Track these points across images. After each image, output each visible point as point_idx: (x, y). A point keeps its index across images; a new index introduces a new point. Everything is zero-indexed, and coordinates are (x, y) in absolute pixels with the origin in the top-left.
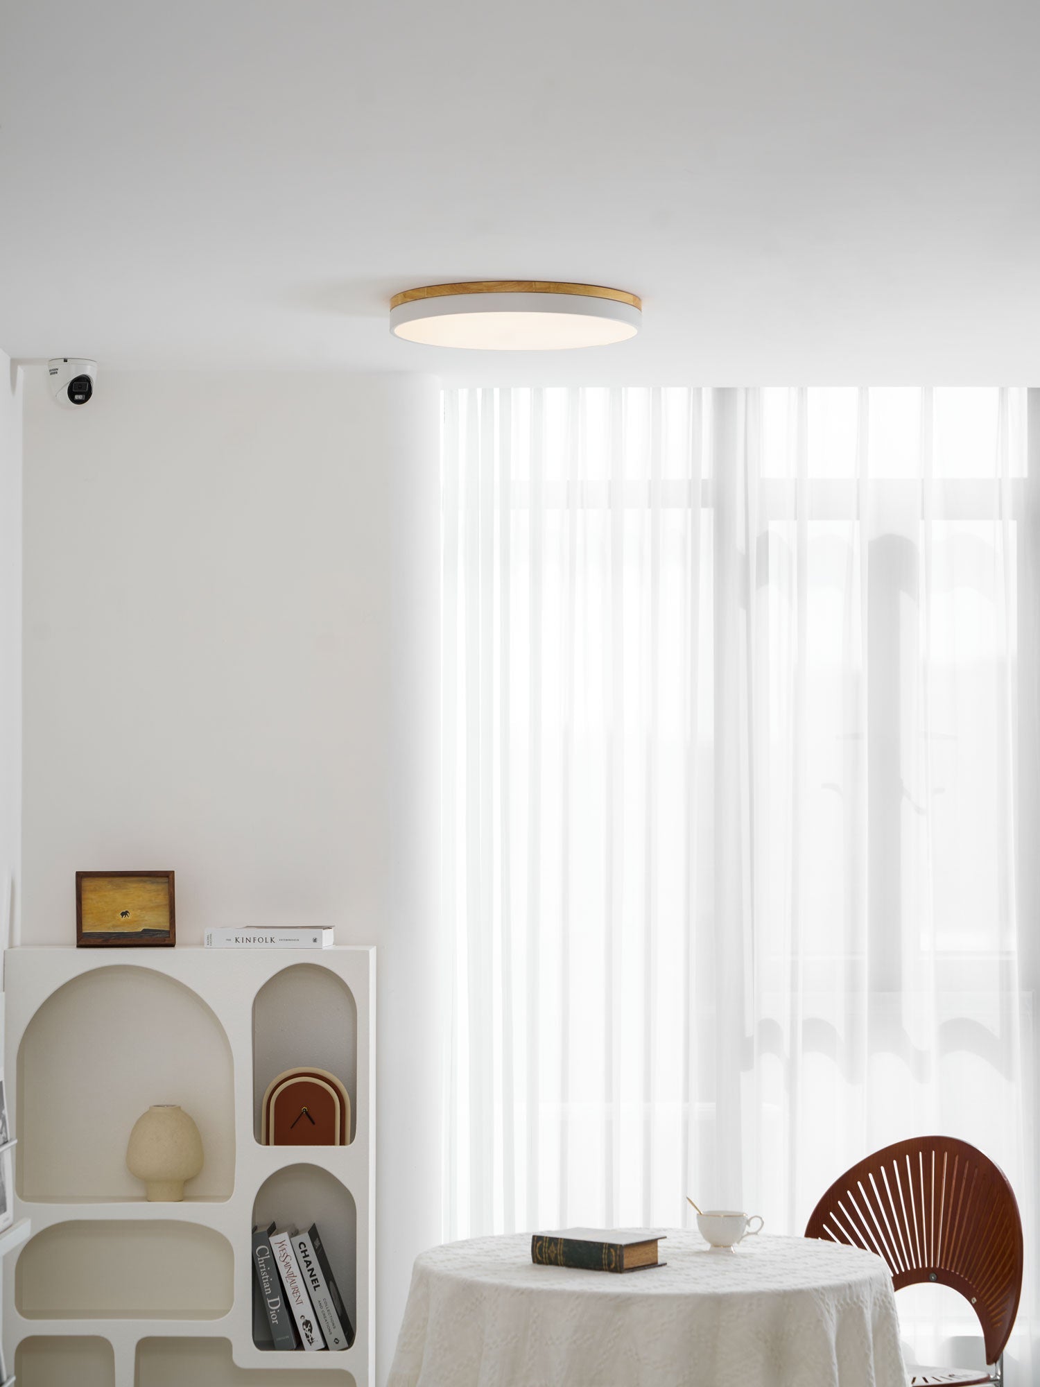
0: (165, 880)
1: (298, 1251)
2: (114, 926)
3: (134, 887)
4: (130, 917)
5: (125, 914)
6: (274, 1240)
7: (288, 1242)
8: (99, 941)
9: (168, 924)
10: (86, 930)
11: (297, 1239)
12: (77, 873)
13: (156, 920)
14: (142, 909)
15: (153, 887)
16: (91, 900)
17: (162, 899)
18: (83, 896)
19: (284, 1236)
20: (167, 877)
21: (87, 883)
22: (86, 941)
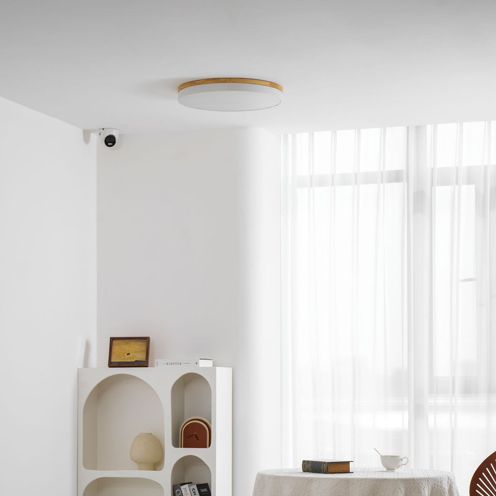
0: (146, 341)
1: (192, 492)
2: (124, 359)
3: (133, 343)
4: (130, 355)
5: (128, 354)
6: (182, 487)
7: (188, 488)
8: (117, 365)
9: (145, 358)
10: (113, 360)
11: (192, 487)
12: (111, 338)
13: (141, 357)
14: (136, 352)
15: (141, 343)
16: (116, 348)
17: (144, 348)
18: (113, 347)
19: (187, 486)
20: (146, 340)
21: (114, 342)
22: (111, 365)
